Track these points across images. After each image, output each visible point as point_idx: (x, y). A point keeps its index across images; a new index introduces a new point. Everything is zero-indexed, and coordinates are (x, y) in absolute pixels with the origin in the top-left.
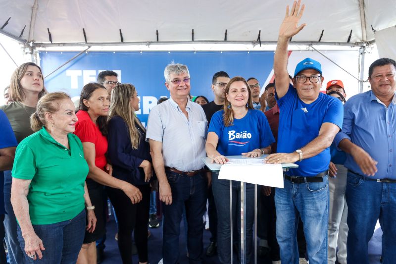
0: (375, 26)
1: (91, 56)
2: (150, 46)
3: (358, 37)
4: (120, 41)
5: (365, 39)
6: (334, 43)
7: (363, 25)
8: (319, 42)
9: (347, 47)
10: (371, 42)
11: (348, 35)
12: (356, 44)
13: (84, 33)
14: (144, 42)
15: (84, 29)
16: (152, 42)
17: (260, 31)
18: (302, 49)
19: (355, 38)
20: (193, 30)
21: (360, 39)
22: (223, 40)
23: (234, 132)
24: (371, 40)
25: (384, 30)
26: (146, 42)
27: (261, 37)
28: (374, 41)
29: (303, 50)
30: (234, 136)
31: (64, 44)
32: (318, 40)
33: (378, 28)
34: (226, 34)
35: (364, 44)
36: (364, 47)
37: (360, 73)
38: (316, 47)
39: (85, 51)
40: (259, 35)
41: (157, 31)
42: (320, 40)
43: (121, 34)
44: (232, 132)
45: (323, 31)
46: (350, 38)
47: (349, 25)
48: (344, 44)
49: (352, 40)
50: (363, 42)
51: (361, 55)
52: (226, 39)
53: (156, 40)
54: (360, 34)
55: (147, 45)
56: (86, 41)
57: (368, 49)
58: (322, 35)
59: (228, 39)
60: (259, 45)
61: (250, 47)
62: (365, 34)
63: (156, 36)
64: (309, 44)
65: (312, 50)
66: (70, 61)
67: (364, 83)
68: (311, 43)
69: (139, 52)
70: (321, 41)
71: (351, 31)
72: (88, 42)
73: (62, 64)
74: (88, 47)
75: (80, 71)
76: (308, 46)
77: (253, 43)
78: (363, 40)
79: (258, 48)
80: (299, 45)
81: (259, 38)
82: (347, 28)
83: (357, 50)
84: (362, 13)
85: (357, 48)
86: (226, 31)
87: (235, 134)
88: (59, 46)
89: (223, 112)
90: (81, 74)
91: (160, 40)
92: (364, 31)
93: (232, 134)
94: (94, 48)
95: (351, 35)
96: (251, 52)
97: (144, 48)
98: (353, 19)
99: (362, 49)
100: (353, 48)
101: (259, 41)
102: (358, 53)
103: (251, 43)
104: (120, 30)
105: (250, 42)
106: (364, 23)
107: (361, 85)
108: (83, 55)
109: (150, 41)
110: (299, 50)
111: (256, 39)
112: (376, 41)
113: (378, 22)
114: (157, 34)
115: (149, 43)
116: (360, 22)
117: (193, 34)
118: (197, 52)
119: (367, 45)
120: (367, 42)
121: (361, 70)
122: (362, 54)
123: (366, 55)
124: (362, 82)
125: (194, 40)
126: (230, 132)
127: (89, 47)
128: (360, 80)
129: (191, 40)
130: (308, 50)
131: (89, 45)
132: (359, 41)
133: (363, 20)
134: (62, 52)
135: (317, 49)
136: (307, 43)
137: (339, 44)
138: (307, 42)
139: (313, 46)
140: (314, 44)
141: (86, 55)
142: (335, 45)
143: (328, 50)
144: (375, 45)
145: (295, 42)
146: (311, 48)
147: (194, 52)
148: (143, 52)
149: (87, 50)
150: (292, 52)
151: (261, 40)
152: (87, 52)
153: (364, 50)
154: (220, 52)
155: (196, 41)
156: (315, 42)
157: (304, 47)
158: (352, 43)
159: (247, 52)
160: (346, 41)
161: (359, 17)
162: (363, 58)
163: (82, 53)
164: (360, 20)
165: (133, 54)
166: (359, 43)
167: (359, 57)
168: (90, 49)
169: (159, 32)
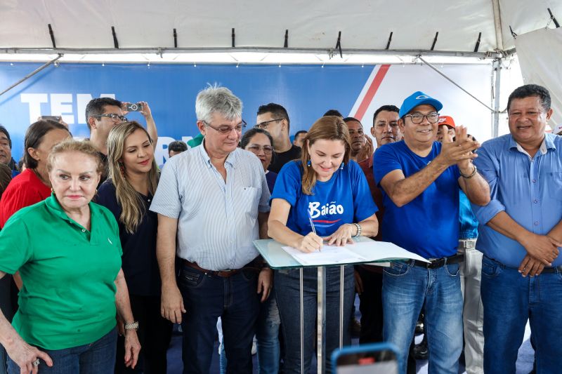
0: (517, 26)
1: (64, 70)
2: (163, 55)
3: (489, 44)
4: (113, 46)
5: (501, 47)
6: (455, 53)
7: (497, 26)
8: (432, 51)
9: (473, 59)
10: (510, 52)
11: (475, 41)
12: (487, 54)
13: (51, 32)
14: (153, 49)
15: (50, 26)
16: (166, 49)
17: (340, 33)
18: (405, 62)
19: (486, 45)
20: (233, 30)
21: (493, 47)
22: (282, 45)
23: (318, 204)
24: (510, 48)
25: (528, 33)
26: (156, 49)
27: (341, 41)
28: (513, 51)
29: (407, 64)
30: (319, 212)
31: (16, 50)
32: (429, 48)
33: (520, 31)
34: (286, 37)
35: (499, 55)
36: (500, 59)
37: (494, 100)
38: (428, 59)
39: (52, 62)
40: (339, 39)
41: (175, 31)
42: (432, 48)
43: (114, 34)
45: (437, 33)
46: (478, 45)
47: (476, 26)
48: (469, 54)
49: (481, 49)
50: (497, 51)
51: (495, 72)
52: (286, 45)
53: (172, 45)
54: (492, 39)
55: (157, 54)
56: (54, 45)
57: (505, 62)
58: (436, 39)
59: (290, 45)
60: (339, 55)
61: (324, 59)
62: (500, 41)
63: (173, 39)
64: (417, 53)
65: (421, 64)
66: (26, 78)
67: (500, 115)
68: (420, 53)
69: (146, 64)
70: (435, 49)
71: (480, 34)
72: (57, 47)
73: (13, 83)
74: (57, 56)
75: (46, 95)
76: (414, 57)
77: (329, 51)
78: (497, 49)
79: (337, 59)
80: (402, 55)
81: (339, 44)
82: (473, 30)
83: (489, 64)
84: (496, 8)
85: (489, 60)
86: (287, 32)
87: (319, 208)
88: (7, 52)
90: (46, 101)
91: (179, 46)
92: (500, 35)
93: (315, 208)
94: (68, 58)
95: (479, 40)
96: (326, 65)
97: (153, 58)
98: (482, 16)
99: (497, 63)
100: (483, 61)
101: (339, 49)
102: (490, 68)
103: (326, 52)
104: (113, 29)
105: (325, 50)
106: (499, 22)
107: (496, 118)
108: (49, 68)
109: (163, 47)
110: (401, 64)
111: (334, 45)
112: (517, 50)
113: (520, 22)
114: (175, 36)
115: (162, 51)
116: (493, 21)
117: (233, 35)
118: (241, 65)
119: (503, 57)
120: (504, 52)
121: (495, 95)
122: (496, 69)
123: (503, 72)
124: (496, 113)
125: (236, 46)
127: (60, 55)
128: (494, 109)
129: (231, 46)
130: (415, 64)
131: (60, 52)
132: (491, 50)
133: (497, 18)
134: (13, 63)
135: (428, 62)
136: (413, 53)
137: (462, 54)
138: (413, 51)
139: (423, 57)
140: (425, 55)
141: (55, 68)
142: (456, 55)
143: (445, 64)
144: (515, 57)
145: (394, 50)
146: (419, 61)
147: (235, 65)
148: (151, 64)
149: (56, 60)
150: (390, 67)
151: (342, 48)
152: (57, 63)
153: (500, 64)
154: (278, 65)
155: (238, 48)
156: (425, 51)
157: (408, 59)
158: (482, 53)
159: (320, 65)
160: (473, 50)
161: (491, 13)
162: (498, 77)
163: (47, 65)
164: (492, 17)
165: (135, 67)
166: (492, 53)
167: (493, 74)
168: (61, 59)
169: (177, 32)
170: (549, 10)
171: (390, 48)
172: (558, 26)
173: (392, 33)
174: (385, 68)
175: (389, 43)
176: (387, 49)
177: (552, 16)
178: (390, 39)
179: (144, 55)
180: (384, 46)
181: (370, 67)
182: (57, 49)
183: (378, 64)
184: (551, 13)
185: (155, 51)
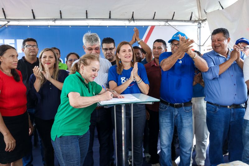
0: (206, 10)
1: (10, 29)
2: (56, 22)
3: (196, 17)
4: (33, 18)
5: (201, 18)
6: (182, 21)
7: (199, 9)
8: (172, 20)
9: (190, 23)
10: (204, 20)
11: (190, 16)
12: (195, 21)
13: (4, 12)
14: (51, 19)
15: (3, 9)
17: (133, 12)
18: (161, 25)
19: (195, 17)
20: (87, 11)
22: (108, 18)
23: (125, 78)
24: (204, 18)
25: (211, 12)
26: (52, 19)
27: (134, 16)
28: (206, 19)
30: (125, 81)
32: (171, 18)
33: (208, 11)
34: (110, 14)
35: (200, 21)
36: (200, 23)
37: (199, 41)
38: (170, 23)
39: (5, 25)
40: (133, 15)
41: (60, 11)
42: (173, 19)
43: (33, 13)
44: (123, 78)
45: (174, 12)
47: (190, 9)
48: (188, 21)
49: (193, 19)
50: (199, 20)
51: (199, 29)
52: (110, 17)
53: (60, 18)
54: (197, 14)
55: (53, 21)
56: (5, 17)
57: (203, 25)
58: (174, 15)
59: (112, 17)
60: (133, 22)
61: (126, 23)
62: (200, 15)
63: (60, 14)
65: (168, 25)
67: (201, 47)
68: (167, 20)
69: (48, 26)
70: (174, 19)
71: (192, 13)
72: (7, 18)
74: (7, 22)
75: (2, 40)
76: (165, 23)
77: (129, 20)
78: (199, 19)
80: (160, 22)
81: (133, 17)
82: (189, 11)
83: (196, 25)
84: (198, 2)
85: (196, 24)
86: (110, 12)
87: (125, 79)
89: (116, 66)
91: (62, 18)
92: (200, 13)
93: (123, 80)
94: (12, 23)
95: (192, 15)
96: (127, 26)
97: (51, 23)
98: (193, 5)
99: (199, 25)
100: (194, 24)
101: (133, 19)
102: (197, 27)
103: (127, 20)
104: (32, 10)
105: (127, 19)
106: (200, 7)
107: (199, 48)
108: (3, 28)
109: (56, 18)
110: (160, 25)
111: (131, 17)
112: (207, 19)
113: (207, 8)
114: (61, 13)
115: (55, 20)
116: (197, 7)
117: (87, 13)
118: (90, 26)
119: (202, 22)
120: (202, 20)
121: (199, 38)
122: (199, 28)
123: (202, 28)
125: (88, 18)
126: (122, 78)
127: (8, 22)
128: (199, 44)
129: (86, 18)
130: (165, 25)
131: (8, 20)
132: (197, 19)
133: (199, 6)
135: (171, 25)
136: (164, 21)
137: (185, 21)
139: (168, 22)
140: (169, 21)
141: (6, 28)
142: (182, 22)
143: (178, 25)
144: (206, 22)
145: (156, 20)
146: (167, 24)
147: (88, 26)
148: (50, 26)
149: (6, 24)
150: (155, 27)
151: (134, 18)
152: (7, 26)
153: (200, 25)
154: (106, 26)
155: (89, 19)
156: (169, 20)
157: (163, 23)
158: (193, 21)
159: (125, 26)
160: (189, 19)
161: (196, 4)
162: (200, 30)
163: (2, 27)
164: (197, 5)
165: (43, 27)
166: (197, 21)
167: (198, 30)
168: (9, 24)
169: (62, 12)
170: (219, 2)
171: (155, 18)
172: (223, 8)
173: (155, 12)
174: (153, 27)
175: (154, 17)
176: (153, 19)
177: (220, 5)
178: (155, 15)
179: (47, 22)
180: (152, 18)
181: (146, 27)
182: (7, 19)
183: (150, 25)
184: (220, 3)
185: (52, 20)
